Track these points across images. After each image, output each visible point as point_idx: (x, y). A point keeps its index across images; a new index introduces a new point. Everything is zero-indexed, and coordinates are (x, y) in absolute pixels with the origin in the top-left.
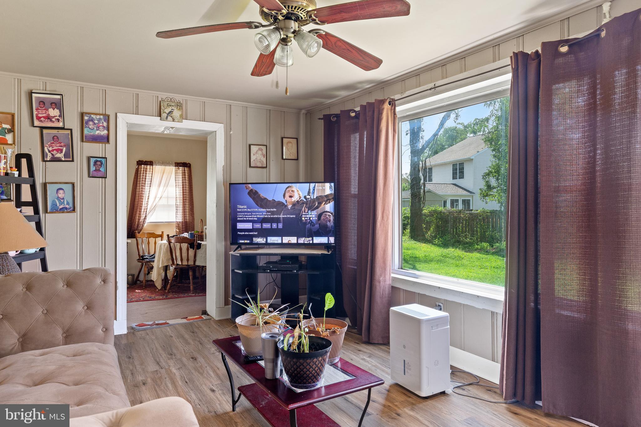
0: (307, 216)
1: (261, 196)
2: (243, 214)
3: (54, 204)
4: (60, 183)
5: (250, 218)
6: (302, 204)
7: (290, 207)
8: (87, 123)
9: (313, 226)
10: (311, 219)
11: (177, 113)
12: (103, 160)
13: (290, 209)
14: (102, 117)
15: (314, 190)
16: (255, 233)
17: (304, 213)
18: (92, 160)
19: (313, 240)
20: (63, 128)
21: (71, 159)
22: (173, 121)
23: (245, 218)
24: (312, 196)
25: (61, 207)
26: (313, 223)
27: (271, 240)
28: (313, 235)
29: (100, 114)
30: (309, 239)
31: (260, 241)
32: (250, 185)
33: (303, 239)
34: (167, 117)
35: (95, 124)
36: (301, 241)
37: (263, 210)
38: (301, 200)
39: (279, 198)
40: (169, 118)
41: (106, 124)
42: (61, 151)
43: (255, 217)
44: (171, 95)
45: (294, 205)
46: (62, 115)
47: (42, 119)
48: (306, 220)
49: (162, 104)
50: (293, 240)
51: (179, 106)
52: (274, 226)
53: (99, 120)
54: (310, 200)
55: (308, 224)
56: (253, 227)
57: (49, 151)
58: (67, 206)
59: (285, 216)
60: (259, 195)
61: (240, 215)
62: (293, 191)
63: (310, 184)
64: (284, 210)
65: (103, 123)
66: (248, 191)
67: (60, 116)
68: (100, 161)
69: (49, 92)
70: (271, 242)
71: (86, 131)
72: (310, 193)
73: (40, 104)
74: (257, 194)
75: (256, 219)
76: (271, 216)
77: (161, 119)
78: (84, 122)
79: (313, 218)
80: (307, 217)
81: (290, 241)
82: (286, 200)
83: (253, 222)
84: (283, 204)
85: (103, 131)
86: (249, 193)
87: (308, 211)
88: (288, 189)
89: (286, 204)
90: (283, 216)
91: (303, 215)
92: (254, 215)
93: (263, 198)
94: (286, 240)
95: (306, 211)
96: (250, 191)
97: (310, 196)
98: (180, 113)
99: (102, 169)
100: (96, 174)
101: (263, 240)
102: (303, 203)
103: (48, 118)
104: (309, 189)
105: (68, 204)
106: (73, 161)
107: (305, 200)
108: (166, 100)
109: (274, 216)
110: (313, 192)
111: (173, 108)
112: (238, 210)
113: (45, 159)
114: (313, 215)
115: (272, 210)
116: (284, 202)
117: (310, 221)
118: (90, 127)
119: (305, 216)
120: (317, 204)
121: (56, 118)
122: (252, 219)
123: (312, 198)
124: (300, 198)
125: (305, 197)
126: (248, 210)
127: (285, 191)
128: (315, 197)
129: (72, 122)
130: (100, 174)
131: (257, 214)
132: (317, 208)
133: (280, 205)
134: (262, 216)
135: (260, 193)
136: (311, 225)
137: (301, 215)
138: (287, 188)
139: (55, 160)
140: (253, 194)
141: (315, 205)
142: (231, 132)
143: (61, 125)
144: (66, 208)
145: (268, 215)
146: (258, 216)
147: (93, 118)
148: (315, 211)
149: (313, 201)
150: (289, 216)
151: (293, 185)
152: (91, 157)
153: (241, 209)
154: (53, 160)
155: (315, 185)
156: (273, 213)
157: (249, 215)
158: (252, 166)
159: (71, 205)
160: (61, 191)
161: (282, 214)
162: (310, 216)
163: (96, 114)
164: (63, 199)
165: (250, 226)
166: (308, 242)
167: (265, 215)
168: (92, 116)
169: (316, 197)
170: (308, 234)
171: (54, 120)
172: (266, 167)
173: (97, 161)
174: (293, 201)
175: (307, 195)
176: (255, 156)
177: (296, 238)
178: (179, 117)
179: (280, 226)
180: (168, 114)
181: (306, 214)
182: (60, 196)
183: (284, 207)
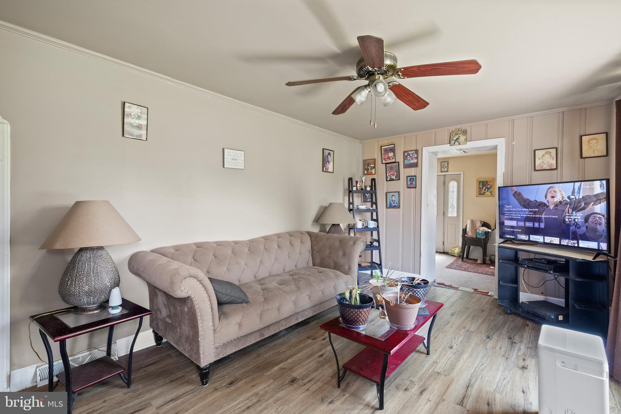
0: (571, 217)
1: (524, 197)
2: (509, 213)
3: (390, 204)
4: (393, 192)
5: (515, 216)
6: (565, 204)
7: (552, 207)
8: (406, 157)
9: (578, 228)
10: (576, 220)
11: (462, 138)
12: (414, 178)
13: (552, 209)
14: (414, 152)
15: (579, 189)
16: (519, 230)
17: (567, 214)
18: (409, 178)
19: (578, 243)
20: (395, 162)
21: (398, 179)
22: (459, 145)
23: (511, 216)
24: (577, 195)
25: (394, 205)
26: (579, 225)
27: (534, 238)
28: (579, 238)
29: (413, 151)
30: (574, 242)
31: (523, 238)
32: (515, 187)
33: (567, 241)
34: (455, 143)
35: (410, 157)
36: (565, 242)
37: (526, 210)
38: (563, 201)
39: (541, 199)
40: (457, 143)
41: (416, 155)
42: (394, 174)
43: (519, 216)
44: (459, 127)
45: (556, 205)
46: (394, 155)
47: (386, 159)
48: (570, 221)
49: (451, 135)
50: (556, 241)
51: (465, 132)
52: (536, 225)
53: (413, 154)
54: (575, 201)
55: (573, 225)
56: (517, 225)
57: (389, 176)
58: (396, 205)
59: (547, 216)
60: (523, 196)
61: (507, 214)
62: (555, 192)
63: (574, 184)
64: (546, 210)
65: (415, 155)
66: (513, 192)
67: (394, 156)
68: (413, 178)
69: (389, 144)
70: (534, 240)
71: (406, 162)
72: (575, 192)
73: (385, 152)
74: (521, 196)
75: (520, 218)
76: (534, 216)
77: (450, 146)
78: (405, 157)
79: (579, 220)
80: (572, 219)
81: (552, 241)
82: (548, 201)
83: (517, 220)
84: (545, 204)
85: (415, 160)
86: (514, 195)
87: (572, 212)
88: (550, 190)
89: (548, 204)
90: (545, 216)
91: (567, 216)
92: (518, 214)
93: (526, 199)
94: (548, 239)
95: (570, 212)
96: (515, 192)
97: (574, 196)
98: (465, 137)
99: (414, 183)
100: (410, 186)
101: (526, 237)
102: (567, 204)
103: (389, 158)
104: (574, 189)
105: (397, 203)
106: (399, 179)
107: (569, 201)
108: (455, 131)
109: (536, 216)
110: (579, 191)
111: (460, 135)
112: (505, 209)
113: (387, 180)
114: (579, 216)
115: (534, 210)
116: (546, 202)
117: (575, 222)
118: (408, 159)
119: (569, 217)
120: (583, 204)
121: (392, 157)
122: (517, 217)
123: (577, 198)
124: (563, 199)
125: (569, 197)
126: (513, 209)
127: (547, 192)
128: (581, 197)
129: (400, 158)
130: (413, 186)
131: (520, 213)
132: (583, 209)
133: (542, 206)
134: (525, 215)
135: (523, 194)
136: (576, 227)
137: (565, 216)
138: (549, 188)
139: (392, 180)
140: (517, 195)
141: (581, 206)
142: (514, 143)
143: (394, 160)
144: (396, 206)
145: (530, 214)
146: (521, 215)
147: (409, 153)
148: (581, 212)
149: (579, 201)
150: (551, 216)
151: (555, 185)
152: (408, 176)
153: (508, 208)
154: (391, 180)
155: (581, 184)
156: (535, 213)
157: (514, 214)
158: (537, 169)
159: (398, 204)
160: (394, 197)
161: (544, 214)
162: (575, 217)
163: (411, 151)
164: (394, 201)
165: (515, 223)
166: (572, 245)
167: (528, 214)
168: (409, 152)
169: (583, 197)
170: (573, 236)
171: (391, 158)
172: (556, 169)
173: (411, 178)
174: (555, 201)
175: (572, 195)
176: (541, 159)
177: (559, 239)
178: (464, 141)
179: (542, 225)
180: (455, 141)
181: (570, 215)
182: (393, 199)
183: (545, 207)
